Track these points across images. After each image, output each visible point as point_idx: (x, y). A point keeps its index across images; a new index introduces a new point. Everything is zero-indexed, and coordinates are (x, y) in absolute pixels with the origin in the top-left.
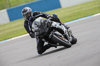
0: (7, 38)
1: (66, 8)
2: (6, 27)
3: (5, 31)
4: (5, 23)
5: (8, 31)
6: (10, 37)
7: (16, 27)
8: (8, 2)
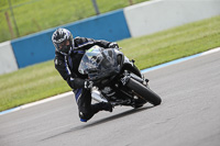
0: (13, 104)
1: (141, 39)
2: (11, 81)
3: (9, 90)
4: (8, 71)
5: (15, 89)
6: (18, 102)
7: (31, 80)
8: (13, 26)
